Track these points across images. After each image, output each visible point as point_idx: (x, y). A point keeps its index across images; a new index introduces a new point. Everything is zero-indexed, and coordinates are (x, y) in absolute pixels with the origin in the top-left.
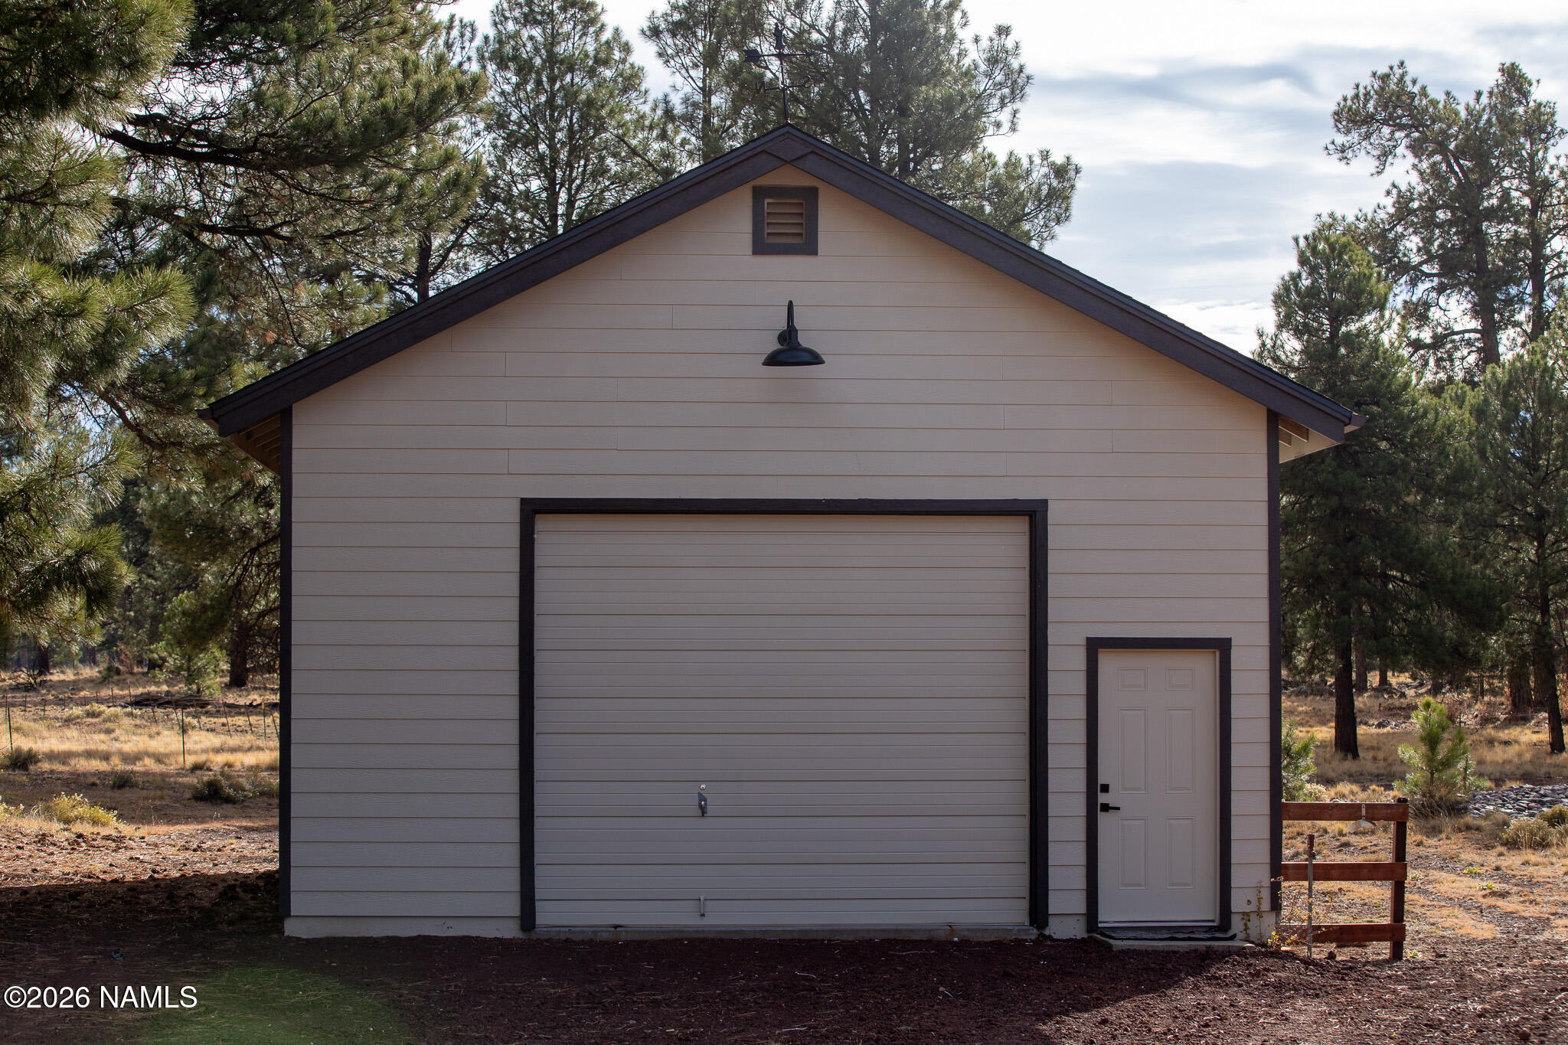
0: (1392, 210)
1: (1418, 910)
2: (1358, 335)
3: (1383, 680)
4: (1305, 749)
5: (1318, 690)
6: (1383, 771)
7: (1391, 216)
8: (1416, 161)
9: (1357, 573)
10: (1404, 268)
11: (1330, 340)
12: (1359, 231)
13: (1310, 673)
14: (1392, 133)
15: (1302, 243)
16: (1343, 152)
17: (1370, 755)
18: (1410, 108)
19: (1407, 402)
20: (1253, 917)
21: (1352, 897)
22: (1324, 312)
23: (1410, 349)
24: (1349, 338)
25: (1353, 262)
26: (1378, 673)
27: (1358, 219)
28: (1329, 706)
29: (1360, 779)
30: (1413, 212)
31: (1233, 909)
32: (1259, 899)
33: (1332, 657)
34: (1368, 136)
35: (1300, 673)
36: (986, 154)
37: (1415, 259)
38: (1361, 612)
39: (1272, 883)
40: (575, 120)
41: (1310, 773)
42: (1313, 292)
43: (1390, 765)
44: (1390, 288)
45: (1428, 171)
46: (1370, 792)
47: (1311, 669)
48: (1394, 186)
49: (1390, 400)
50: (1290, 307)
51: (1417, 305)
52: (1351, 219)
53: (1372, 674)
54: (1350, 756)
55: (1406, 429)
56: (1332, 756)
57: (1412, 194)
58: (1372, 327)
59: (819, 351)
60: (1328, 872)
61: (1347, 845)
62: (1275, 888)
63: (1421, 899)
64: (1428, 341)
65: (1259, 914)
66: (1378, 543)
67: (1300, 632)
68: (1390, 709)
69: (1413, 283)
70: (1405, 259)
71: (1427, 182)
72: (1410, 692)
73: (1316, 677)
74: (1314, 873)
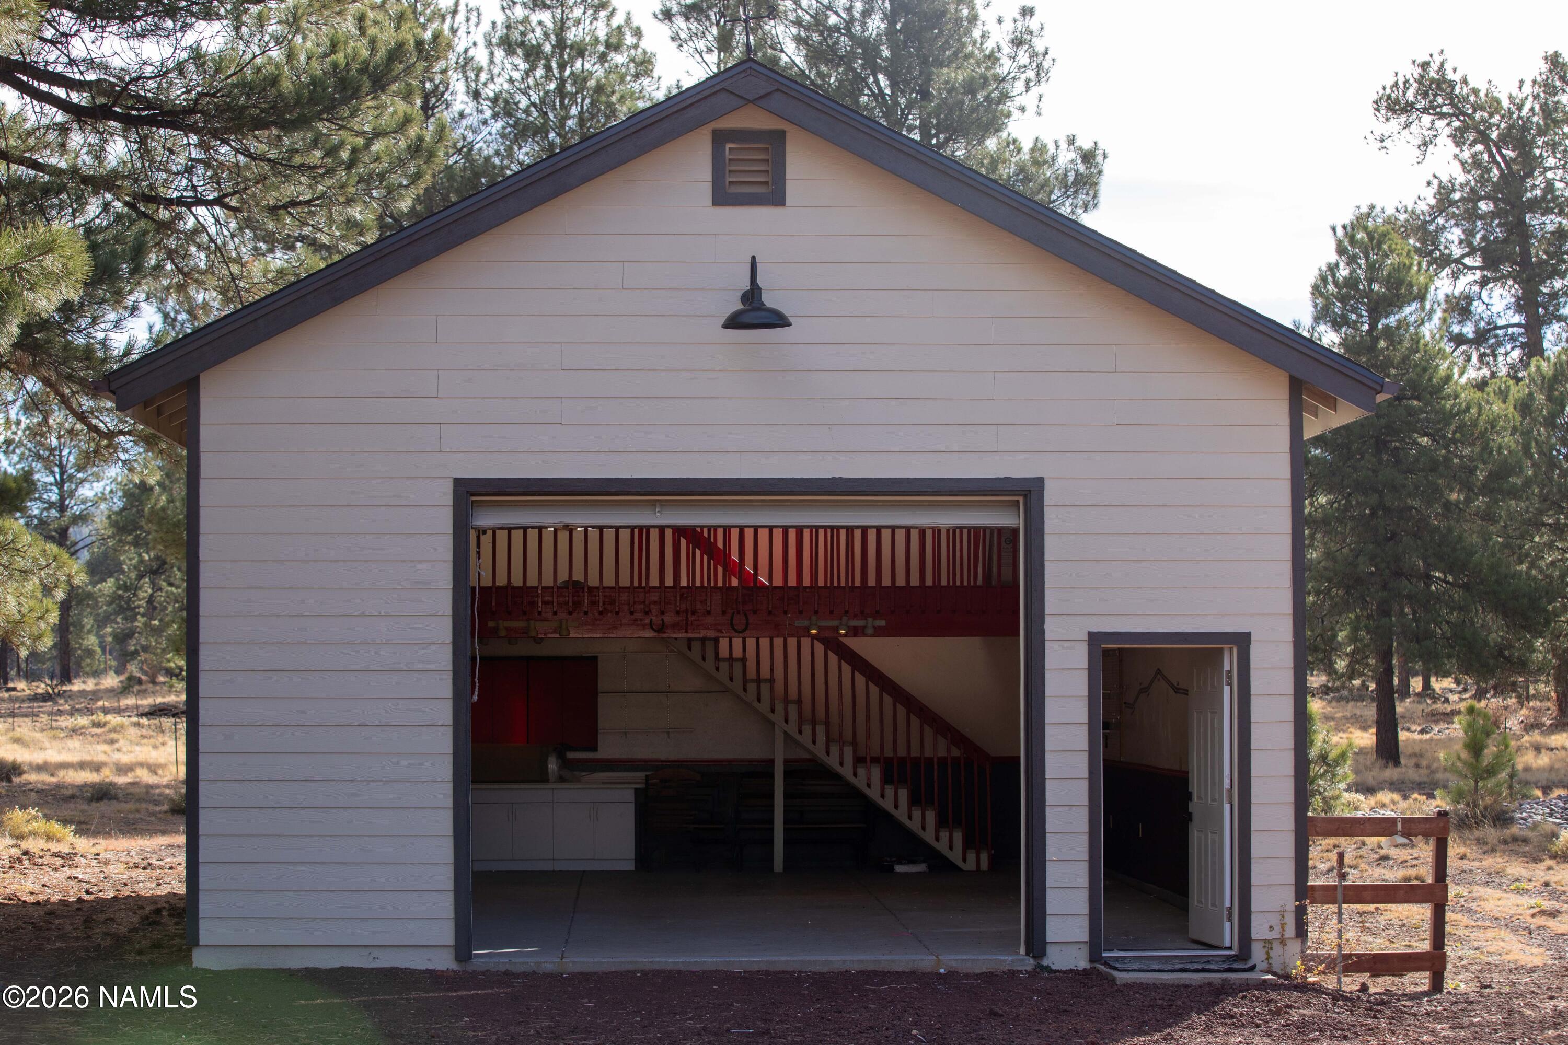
0: (1433, 202)
1: (1461, 932)
2: (1398, 327)
3: (1427, 685)
4: (1343, 756)
5: (1359, 696)
6: (1425, 779)
7: (1432, 207)
8: (1457, 150)
9: (1398, 574)
10: (1445, 261)
11: (1370, 332)
12: (1400, 223)
13: (1351, 678)
14: (1433, 122)
15: (1340, 232)
16: (1382, 141)
17: (1413, 761)
18: (1451, 97)
19: (1449, 396)
20: (1276, 945)
21: (1389, 917)
22: (1363, 304)
23: (1452, 344)
24: (1388, 332)
25: (1392, 251)
26: (1420, 678)
27: (1398, 211)
28: (1370, 711)
29: (1402, 788)
30: (1453, 203)
31: (1254, 936)
32: (1283, 925)
33: (1372, 662)
34: (1407, 126)
35: (1339, 678)
36: (1011, 139)
37: (1457, 252)
38: (1402, 614)
39: (1297, 907)
40: (585, 108)
41: (1348, 781)
42: (1351, 282)
43: (1433, 772)
44: (1431, 279)
45: (1470, 161)
46: (1411, 801)
47: (1352, 673)
48: (1435, 176)
49: (1431, 394)
50: (1327, 299)
51: (1459, 299)
52: (1390, 211)
53: (1415, 679)
54: (1391, 764)
55: (1448, 424)
56: (1373, 764)
57: (1453, 185)
58: (1412, 319)
59: (786, 312)
60: (1359, 894)
61: (1386, 858)
62: (1301, 912)
63: (1465, 920)
64: (1471, 336)
65: (1283, 941)
66: (1419, 542)
67: (1342, 636)
68: (1433, 715)
69: (1455, 276)
70: (1447, 251)
71: (1469, 172)
72: (1454, 698)
73: (1357, 682)
74: (1344, 896)
